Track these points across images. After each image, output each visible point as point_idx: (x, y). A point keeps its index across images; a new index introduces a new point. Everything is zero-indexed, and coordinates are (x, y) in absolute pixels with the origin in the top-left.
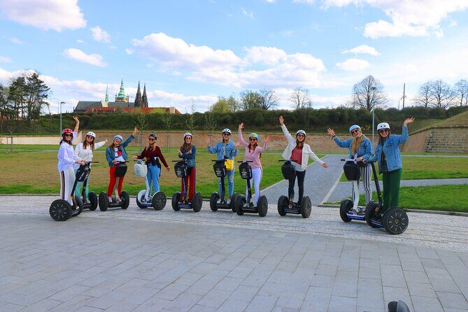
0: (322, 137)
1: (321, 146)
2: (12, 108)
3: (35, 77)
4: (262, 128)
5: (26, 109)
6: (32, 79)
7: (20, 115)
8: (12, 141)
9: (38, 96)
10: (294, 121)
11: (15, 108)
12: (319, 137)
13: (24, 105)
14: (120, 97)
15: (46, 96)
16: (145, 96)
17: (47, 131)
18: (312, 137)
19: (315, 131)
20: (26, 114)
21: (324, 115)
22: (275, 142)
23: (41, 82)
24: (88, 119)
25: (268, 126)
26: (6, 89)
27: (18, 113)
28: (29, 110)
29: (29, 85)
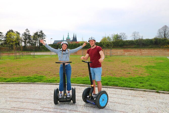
0: (148, 50)
1: (147, 54)
2: (34, 42)
3: (41, 32)
4: (122, 47)
5: (38, 43)
6: (40, 33)
7: (37, 45)
8: (34, 54)
9: (42, 38)
10: (135, 44)
11: (35, 42)
12: (147, 50)
13: (38, 41)
14: (68, 38)
15: (45, 38)
16: (76, 38)
17: (45, 50)
18: (143, 50)
19: (144, 48)
20: (38, 45)
21: (148, 41)
22: (128, 53)
23: (43, 33)
24: (58, 46)
25: (125, 46)
26: (32, 36)
27: (36, 44)
28: (39, 43)
29: (40, 34)
